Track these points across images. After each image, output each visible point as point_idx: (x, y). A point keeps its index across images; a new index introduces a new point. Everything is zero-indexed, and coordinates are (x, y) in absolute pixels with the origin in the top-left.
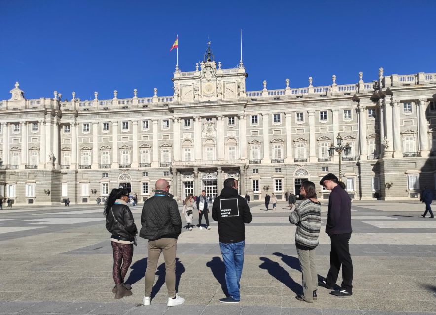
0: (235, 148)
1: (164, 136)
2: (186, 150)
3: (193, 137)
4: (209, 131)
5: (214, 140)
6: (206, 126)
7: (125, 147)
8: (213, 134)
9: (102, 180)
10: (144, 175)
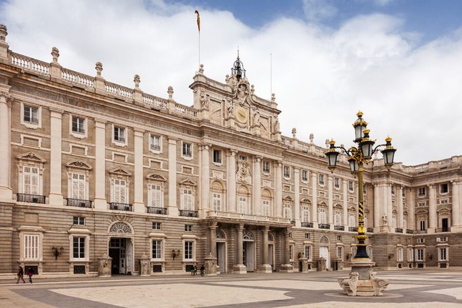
0: (269, 203)
1: (184, 167)
2: (215, 196)
3: (225, 177)
4: (244, 174)
5: (249, 187)
6: (241, 166)
7: (120, 173)
8: (248, 179)
9: (72, 230)
10: (154, 228)
